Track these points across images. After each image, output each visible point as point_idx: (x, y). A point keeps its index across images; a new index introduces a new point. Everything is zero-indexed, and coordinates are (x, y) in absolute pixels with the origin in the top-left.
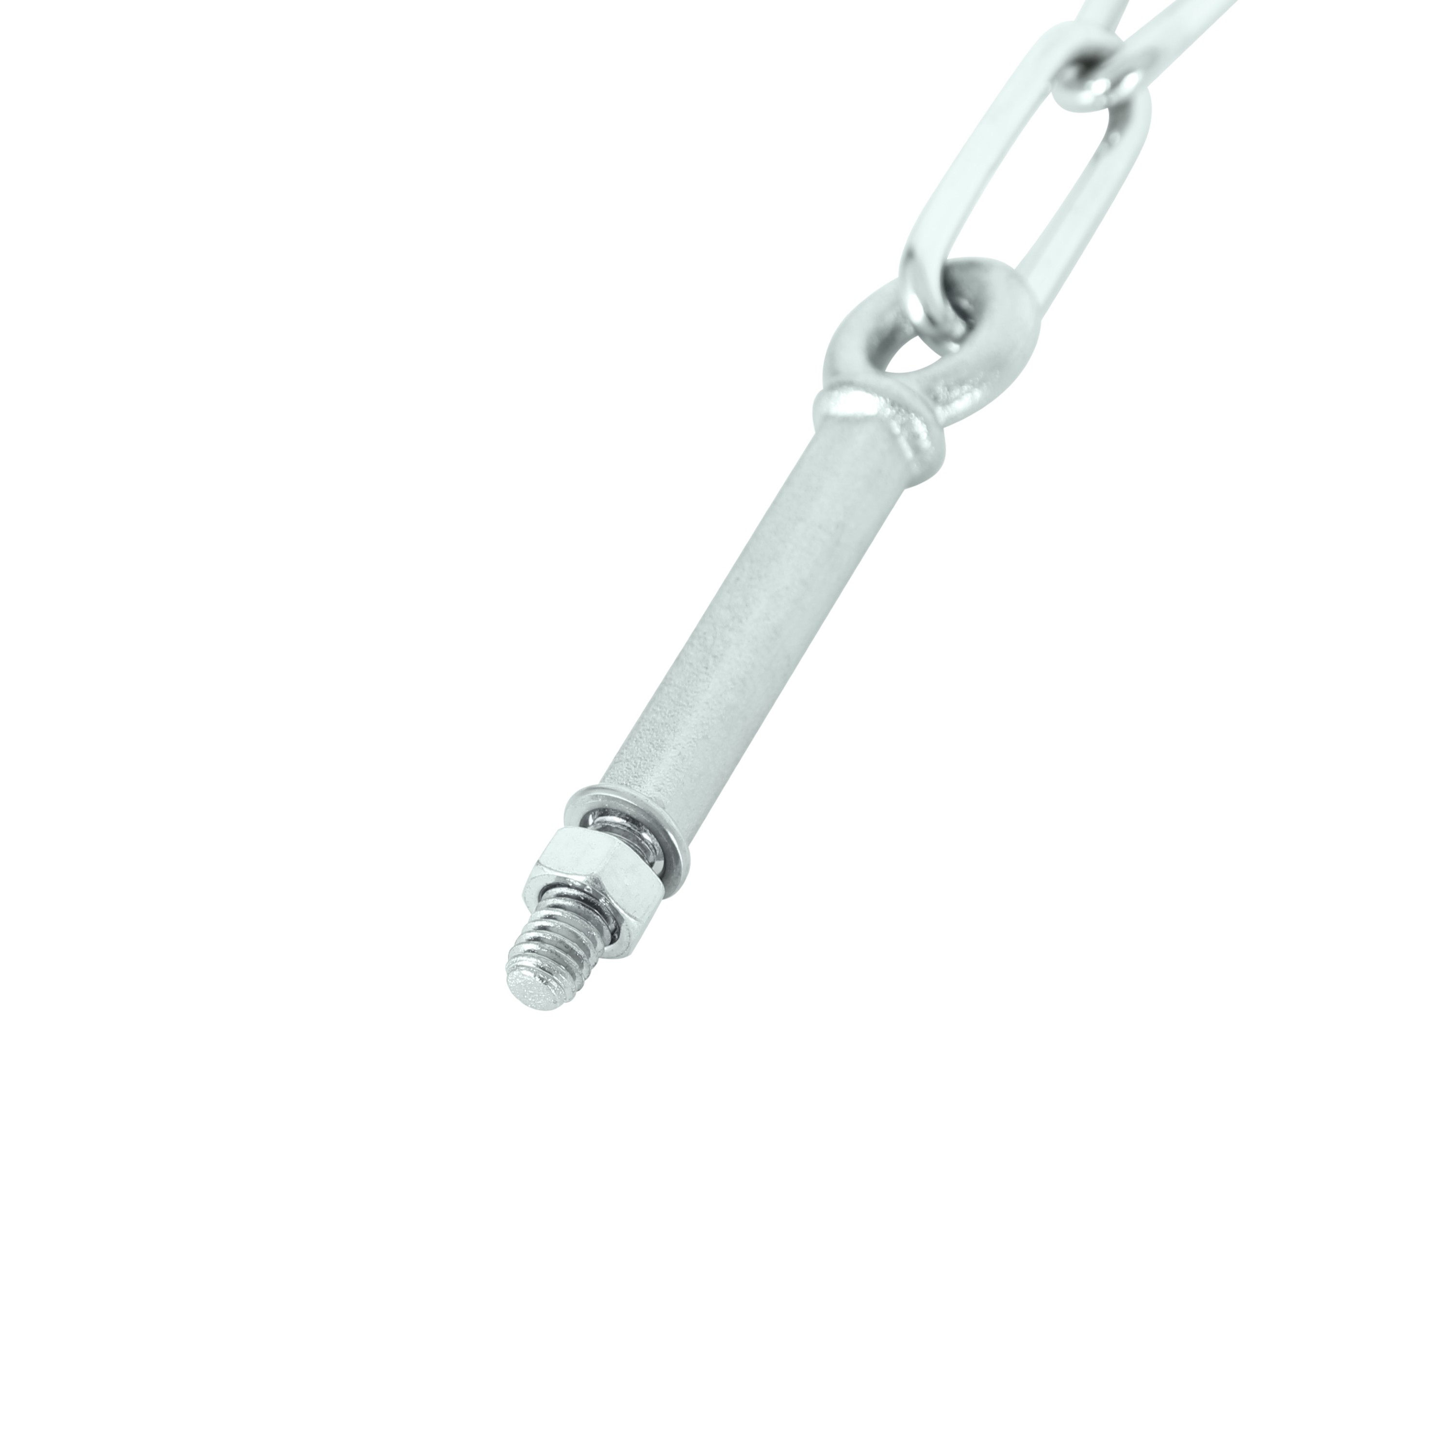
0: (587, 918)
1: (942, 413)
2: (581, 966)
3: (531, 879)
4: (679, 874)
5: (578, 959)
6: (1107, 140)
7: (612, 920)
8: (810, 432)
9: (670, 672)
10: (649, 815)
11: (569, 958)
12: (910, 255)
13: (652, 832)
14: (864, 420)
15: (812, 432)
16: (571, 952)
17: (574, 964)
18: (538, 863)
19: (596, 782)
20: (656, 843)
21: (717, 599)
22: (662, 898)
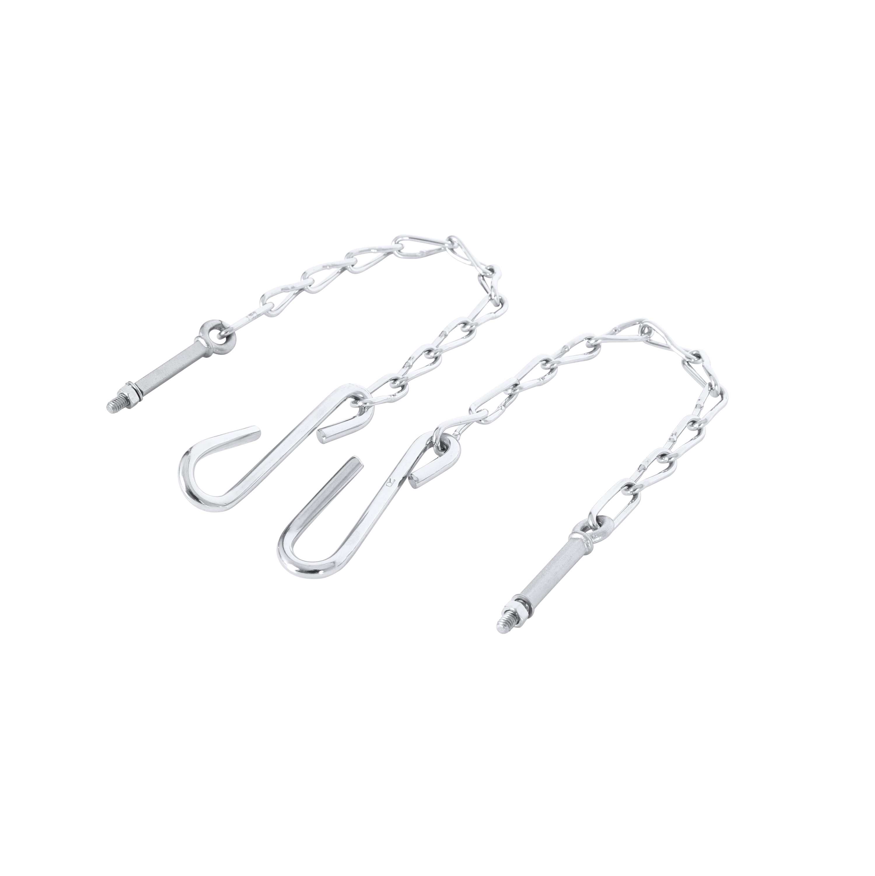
0: (513, 617)
1: (593, 540)
2: (511, 626)
3: (504, 609)
4: (532, 613)
5: (510, 624)
6: (632, 501)
7: (518, 619)
8: (567, 540)
9: (535, 578)
10: (527, 600)
11: (509, 624)
12: (590, 513)
13: (528, 604)
14: (578, 539)
15: (568, 541)
16: (509, 622)
17: (509, 625)
18: (505, 606)
19: (519, 593)
20: (528, 607)
21: (546, 567)
22: (527, 618)
